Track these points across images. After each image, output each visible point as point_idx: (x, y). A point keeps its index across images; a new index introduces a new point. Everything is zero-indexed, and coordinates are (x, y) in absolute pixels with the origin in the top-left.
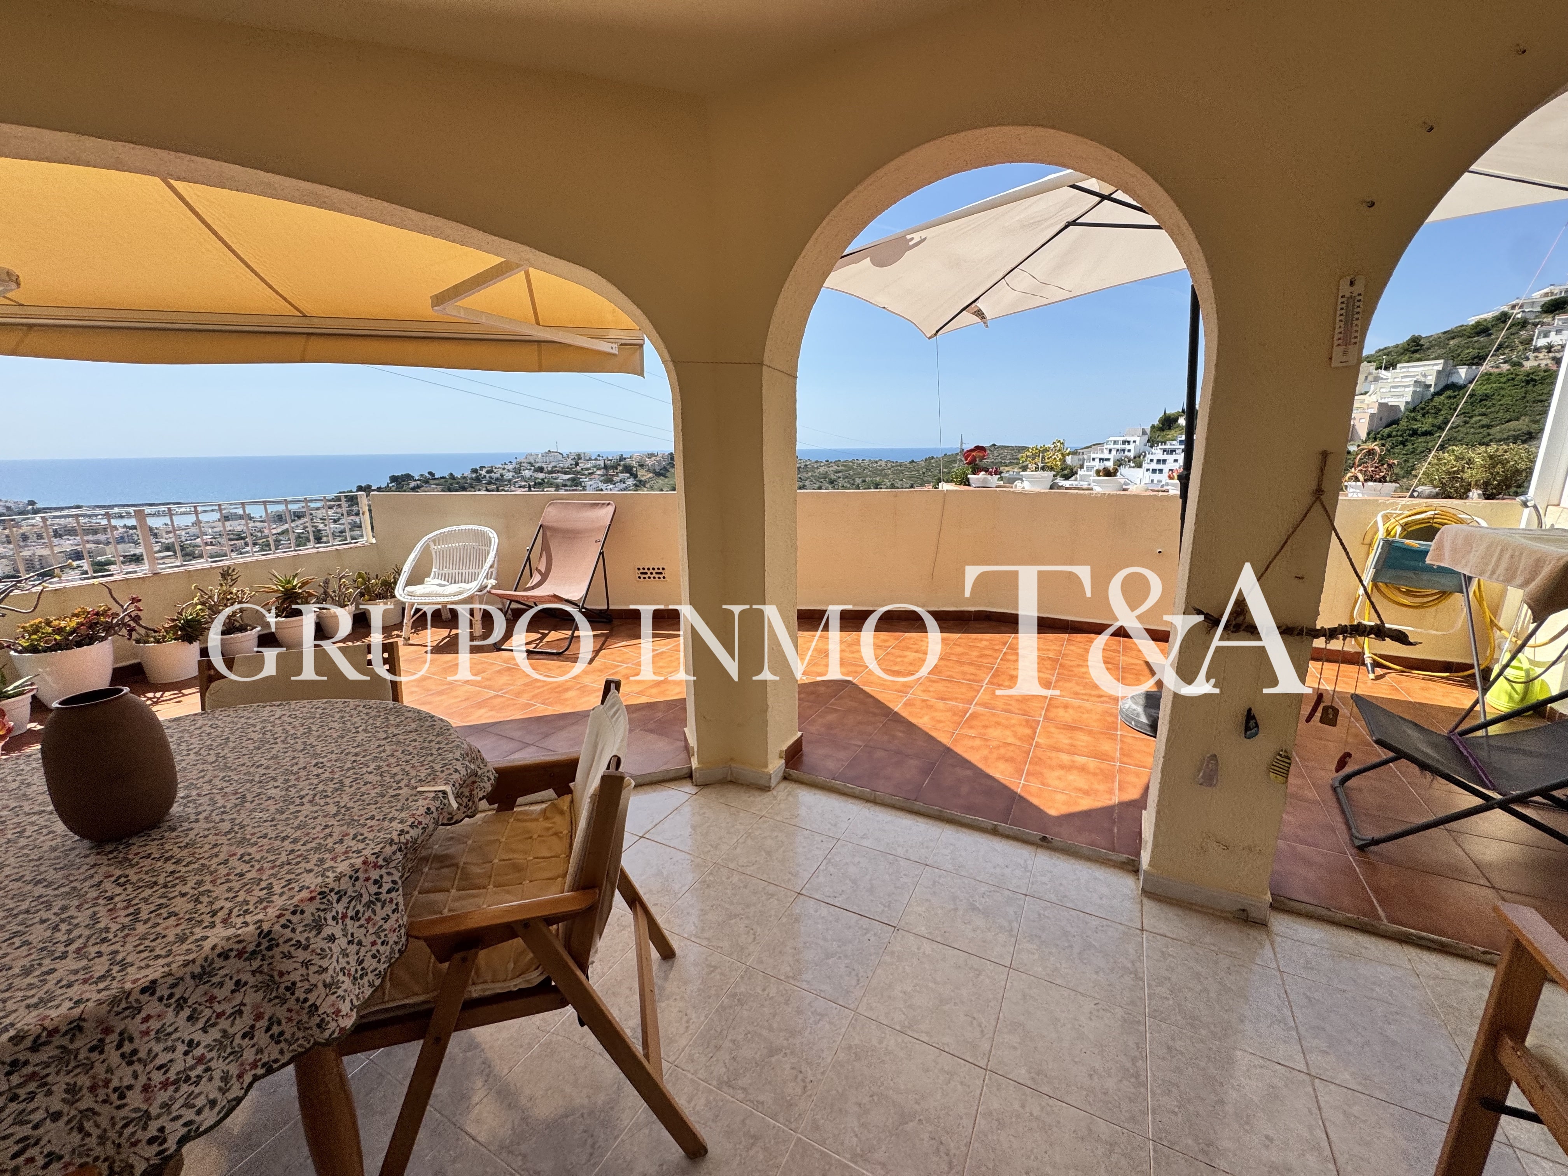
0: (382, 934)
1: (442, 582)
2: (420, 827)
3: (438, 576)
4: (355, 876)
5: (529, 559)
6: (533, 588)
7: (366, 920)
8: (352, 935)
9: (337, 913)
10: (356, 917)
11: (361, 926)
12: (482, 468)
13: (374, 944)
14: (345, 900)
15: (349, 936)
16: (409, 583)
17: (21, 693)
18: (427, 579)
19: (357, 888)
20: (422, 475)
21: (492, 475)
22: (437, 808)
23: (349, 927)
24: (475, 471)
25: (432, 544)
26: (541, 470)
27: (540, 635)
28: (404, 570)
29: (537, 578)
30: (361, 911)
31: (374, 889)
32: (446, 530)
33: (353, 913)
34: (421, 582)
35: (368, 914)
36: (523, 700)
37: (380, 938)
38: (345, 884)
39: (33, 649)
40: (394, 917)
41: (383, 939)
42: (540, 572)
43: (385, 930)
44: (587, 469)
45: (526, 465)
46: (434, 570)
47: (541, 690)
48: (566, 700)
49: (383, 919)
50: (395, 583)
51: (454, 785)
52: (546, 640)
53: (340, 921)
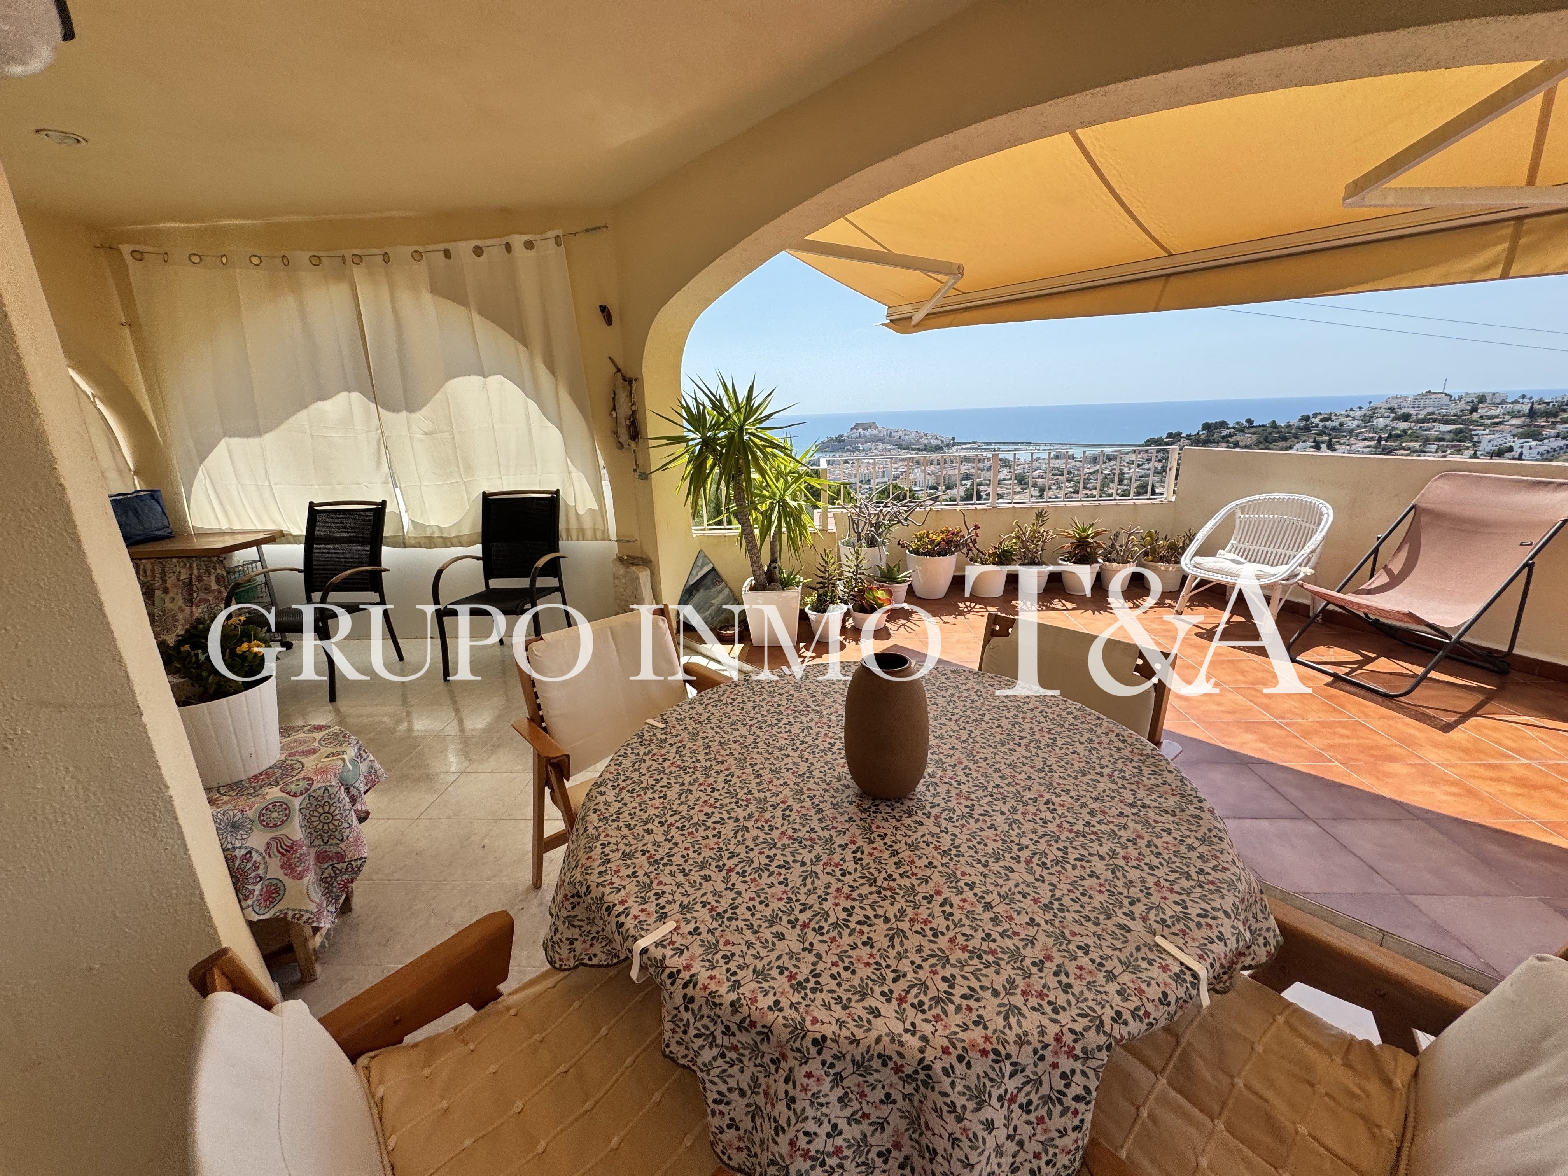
0: (1051, 1151)
1: (1239, 558)
2: (1146, 1021)
3: (1235, 550)
4: (1041, 1052)
5: (1376, 551)
6: (1369, 592)
7: (1037, 1118)
8: (1015, 1128)
9: (1006, 1091)
10: (1026, 1108)
11: (1029, 1123)
12: (1315, 415)
13: (1037, 1156)
14: (1019, 1079)
15: (1011, 1129)
16: (1199, 553)
17: (904, 582)
18: (1221, 551)
19: (1040, 1070)
20: (1238, 423)
21: (1329, 423)
22: (1177, 999)
23: (1014, 1115)
24: (1306, 418)
25: (1238, 512)
26: (1406, 417)
27: (1359, 658)
28: (1197, 537)
29: (1381, 579)
30: (1036, 1103)
31: (1060, 1084)
32: (1262, 497)
33: (1024, 1101)
34: (1213, 555)
35: (1042, 1112)
36: (1315, 744)
37: (1047, 1154)
38: (1026, 1057)
39: (917, 552)
40: (1074, 1135)
41: (1050, 1157)
42: (1389, 572)
43: (1056, 1147)
44: (1491, 417)
45: (1383, 411)
46: (1232, 541)
47: (1345, 741)
48: (1388, 775)
49: (1059, 1131)
50: (1184, 549)
51: (1212, 966)
52: (1369, 667)
53: (1006, 1104)
